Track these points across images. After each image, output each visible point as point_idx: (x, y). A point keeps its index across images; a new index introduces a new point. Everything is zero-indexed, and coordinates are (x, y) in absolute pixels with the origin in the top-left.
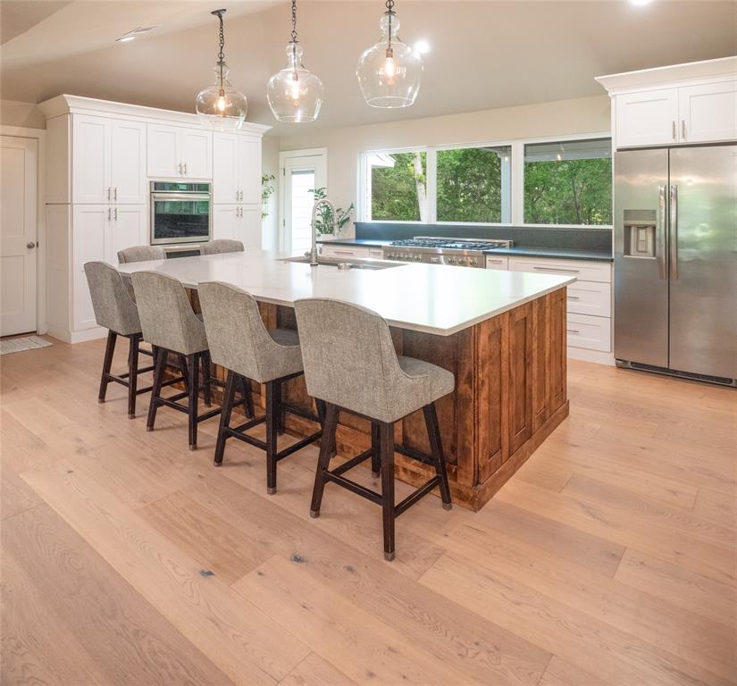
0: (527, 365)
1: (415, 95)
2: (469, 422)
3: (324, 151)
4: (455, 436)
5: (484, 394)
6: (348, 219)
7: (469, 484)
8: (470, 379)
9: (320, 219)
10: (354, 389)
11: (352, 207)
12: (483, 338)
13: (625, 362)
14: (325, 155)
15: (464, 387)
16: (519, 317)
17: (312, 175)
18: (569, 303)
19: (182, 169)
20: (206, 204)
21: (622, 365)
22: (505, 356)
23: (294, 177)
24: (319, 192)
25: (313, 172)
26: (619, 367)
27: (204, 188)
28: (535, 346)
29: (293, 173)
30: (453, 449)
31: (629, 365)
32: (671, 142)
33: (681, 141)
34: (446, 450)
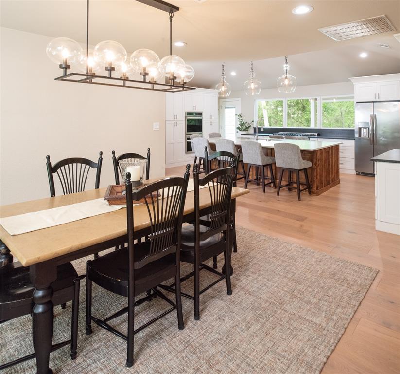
0: (329, 164)
1: (294, 90)
2: (315, 174)
3: (240, 99)
4: (311, 178)
5: (319, 168)
6: (250, 126)
7: (315, 189)
8: (316, 164)
9: (239, 126)
10: (291, 163)
11: (253, 121)
12: (318, 154)
13: (359, 172)
14: (240, 101)
15: (314, 166)
16: (327, 150)
17: (234, 109)
18: (340, 154)
19: (195, 107)
20: (201, 121)
21: (358, 174)
22: (323, 160)
23: (226, 109)
24: (240, 116)
25: (234, 107)
26: (357, 174)
27: (200, 114)
28: (331, 159)
29: (226, 108)
30: (311, 181)
31: (360, 173)
32: (374, 100)
33: (378, 100)
34: (309, 182)
